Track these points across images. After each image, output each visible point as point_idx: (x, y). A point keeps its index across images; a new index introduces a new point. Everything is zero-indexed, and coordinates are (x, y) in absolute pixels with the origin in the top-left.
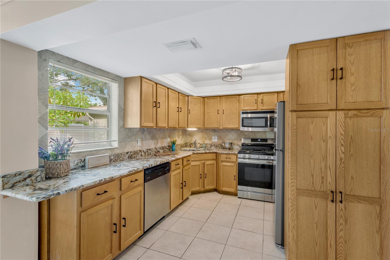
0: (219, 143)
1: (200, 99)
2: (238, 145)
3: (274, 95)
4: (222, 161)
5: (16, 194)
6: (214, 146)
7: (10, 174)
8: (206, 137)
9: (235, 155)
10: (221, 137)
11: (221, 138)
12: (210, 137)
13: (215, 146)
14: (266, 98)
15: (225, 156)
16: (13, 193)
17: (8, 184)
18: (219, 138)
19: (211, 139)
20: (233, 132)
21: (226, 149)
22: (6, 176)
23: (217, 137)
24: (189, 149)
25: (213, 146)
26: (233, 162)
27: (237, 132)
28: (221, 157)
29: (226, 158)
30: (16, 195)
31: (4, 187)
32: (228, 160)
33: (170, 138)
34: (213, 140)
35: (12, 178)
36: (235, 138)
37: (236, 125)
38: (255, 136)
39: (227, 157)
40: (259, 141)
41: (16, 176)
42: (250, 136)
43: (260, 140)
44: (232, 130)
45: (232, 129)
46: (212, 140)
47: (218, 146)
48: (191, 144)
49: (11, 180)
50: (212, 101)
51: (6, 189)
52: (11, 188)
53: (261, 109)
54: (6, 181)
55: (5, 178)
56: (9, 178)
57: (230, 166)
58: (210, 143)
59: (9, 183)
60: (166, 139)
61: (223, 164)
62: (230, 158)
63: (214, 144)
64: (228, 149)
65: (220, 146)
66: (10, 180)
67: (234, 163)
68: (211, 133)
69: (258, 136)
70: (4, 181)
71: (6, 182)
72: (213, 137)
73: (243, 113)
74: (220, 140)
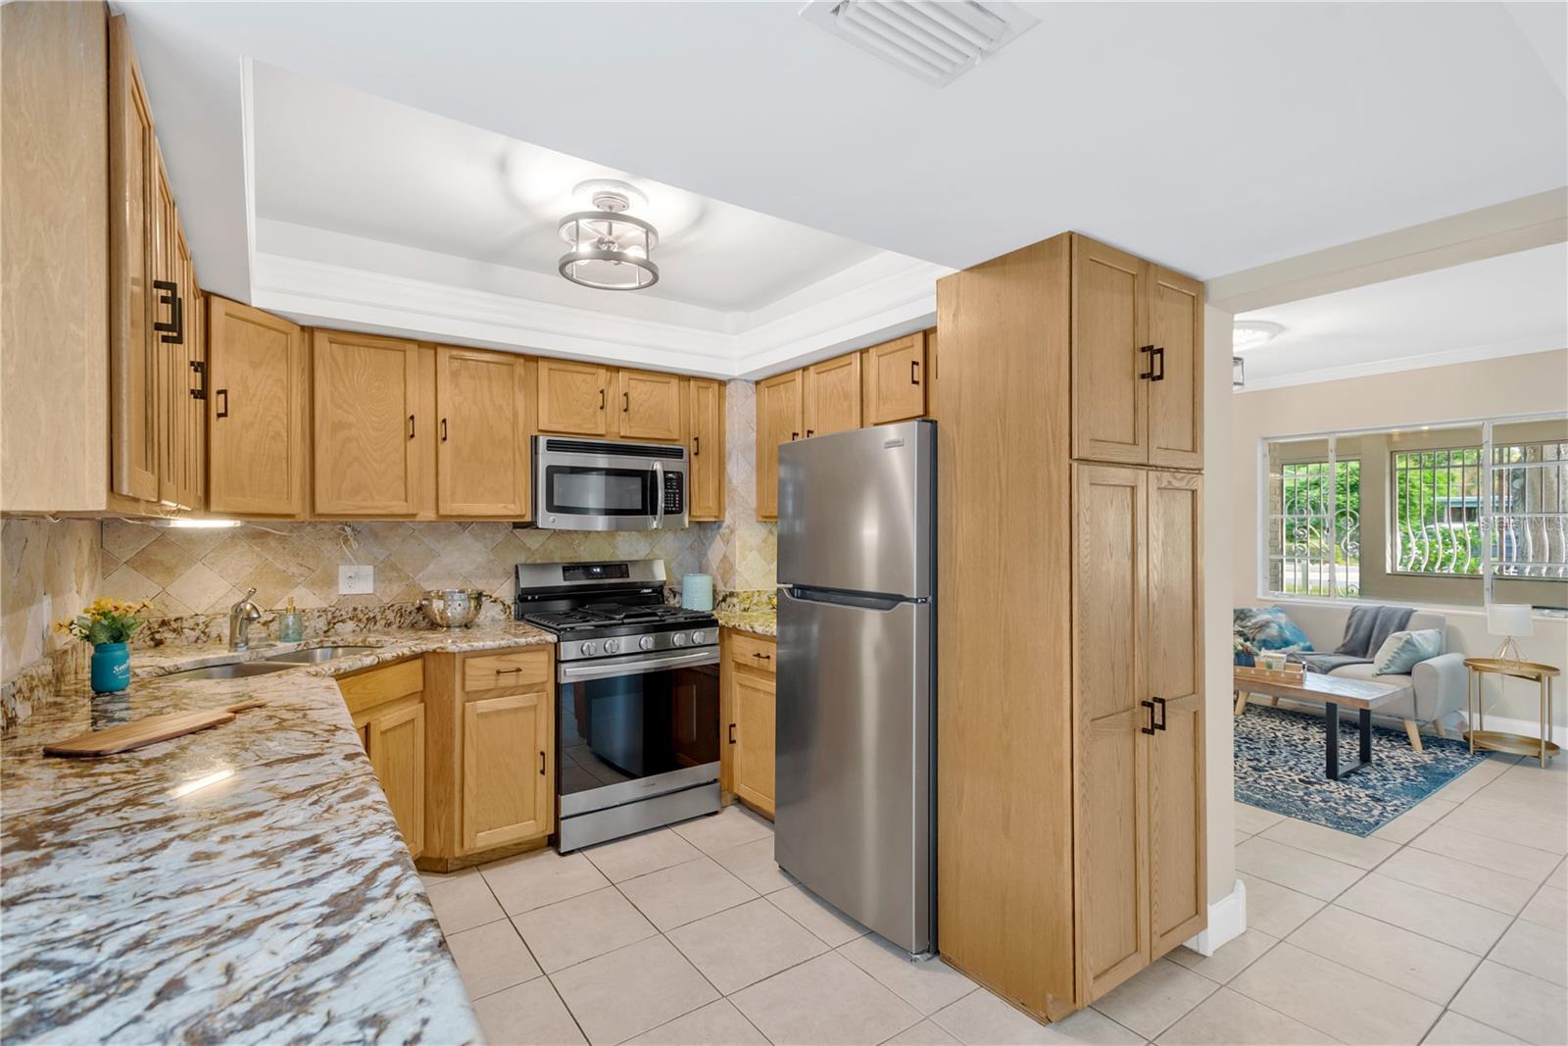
0: (386, 600)
1: (287, 334)
2: (495, 601)
3: (668, 383)
4: (471, 696)
6: (351, 619)
8: (293, 569)
9: (544, 650)
10: (394, 568)
11: (399, 571)
12: (318, 572)
13: (360, 620)
14: (640, 391)
15: (491, 663)
18: (386, 571)
19: (330, 580)
20: (466, 538)
21: (449, 627)
23: (370, 569)
24: (192, 659)
25: (343, 621)
26: (529, 688)
27: (487, 535)
28: (464, 674)
29: (498, 672)
32: (508, 680)
33: (53, 597)
34: (344, 588)
36: (477, 569)
37: (514, 502)
38: (571, 555)
39: (502, 666)
40: (596, 573)
42: (552, 552)
43: (598, 570)
44: (465, 528)
45: (460, 524)
46: (337, 584)
47: (378, 618)
48: (164, 623)
50: (361, 355)
53: (622, 437)
57: (516, 710)
58: (325, 605)
60: (34, 607)
61: (479, 711)
62: (519, 670)
63: (355, 609)
64: (460, 626)
65: (390, 615)
67: (537, 688)
68: (328, 547)
69: (584, 551)
72: (344, 570)
73: (552, 446)
74: (390, 580)
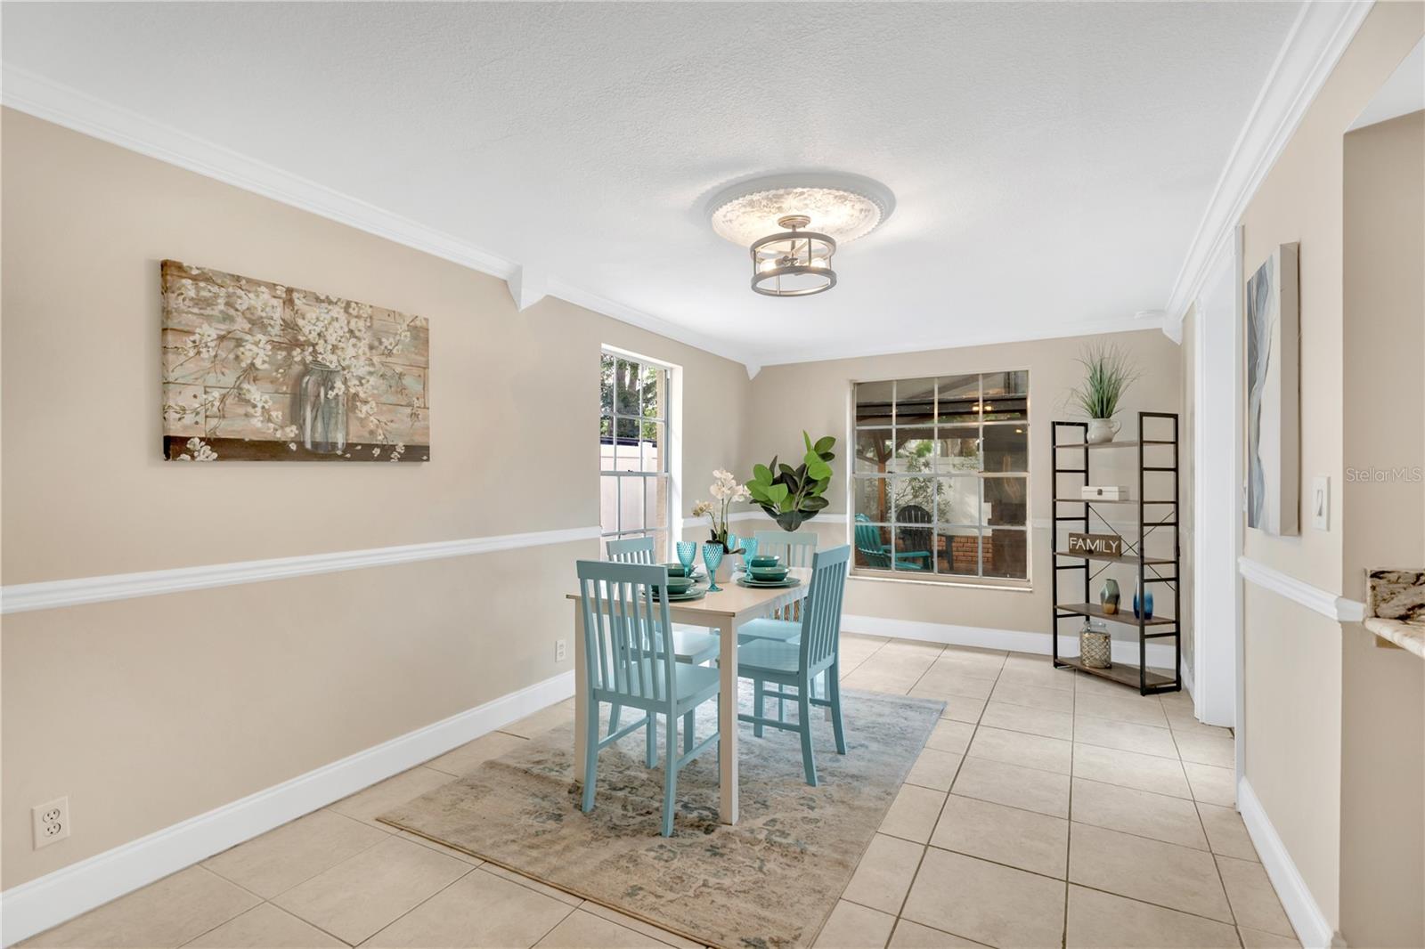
5: (1406, 635)
7: (1399, 572)
16: (1397, 631)
17: (1392, 602)
22: (1386, 575)
30: (1406, 638)
31: (1379, 611)
35: (1405, 586)
41: (1421, 582)
49: (1402, 590)
51: (1384, 618)
52: (1404, 618)
54: (1384, 592)
55: (1382, 581)
56: (1394, 583)
59: (1395, 599)
66: (1399, 592)
70: (1377, 589)
71: (1385, 595)
